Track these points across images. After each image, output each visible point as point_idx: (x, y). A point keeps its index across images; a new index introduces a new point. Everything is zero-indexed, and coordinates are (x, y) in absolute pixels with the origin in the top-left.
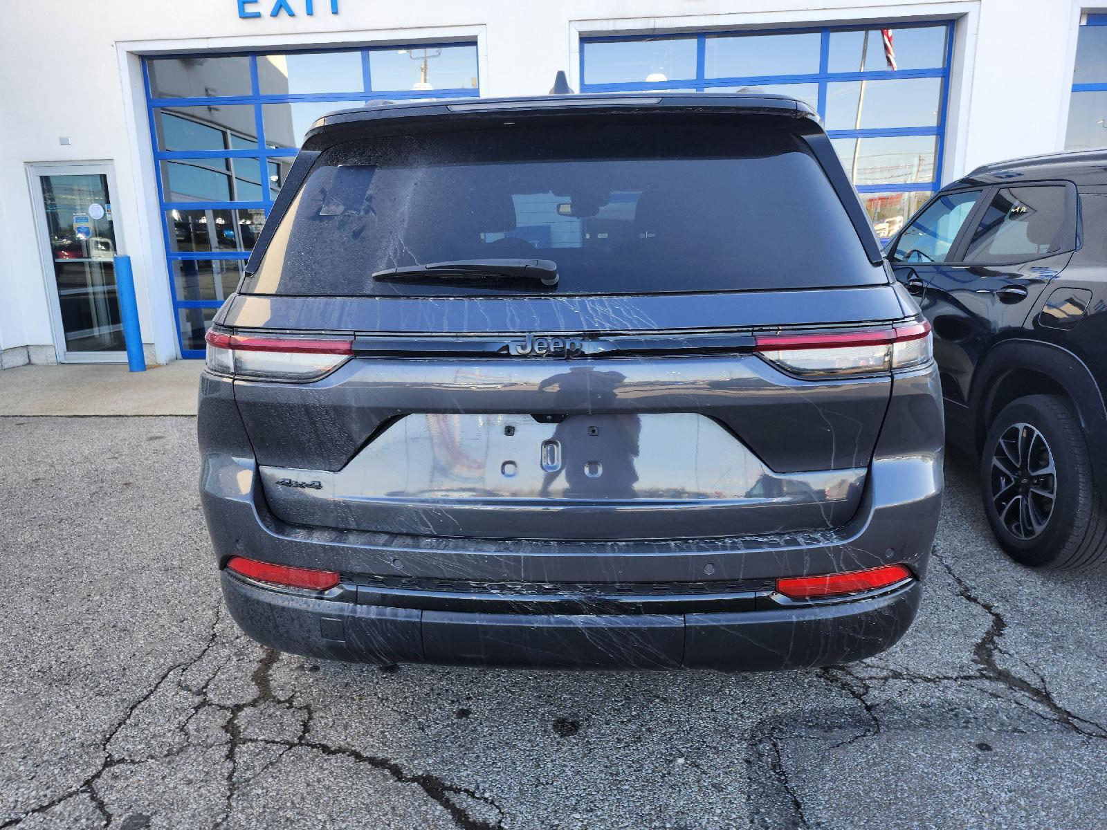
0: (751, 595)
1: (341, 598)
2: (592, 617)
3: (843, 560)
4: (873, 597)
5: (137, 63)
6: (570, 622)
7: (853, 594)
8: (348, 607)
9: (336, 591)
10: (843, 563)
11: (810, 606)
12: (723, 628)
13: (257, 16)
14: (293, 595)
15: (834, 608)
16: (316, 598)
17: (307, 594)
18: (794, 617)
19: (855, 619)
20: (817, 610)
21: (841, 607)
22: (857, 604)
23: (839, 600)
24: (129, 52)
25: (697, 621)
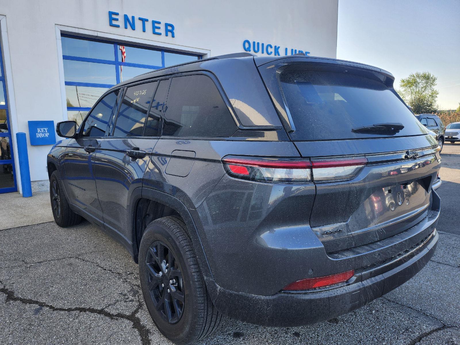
1: (356, 281)
8: (360, 284)
9: (354, 278)
14: (337, 288)
16: (347, 285)
17: (342, 285)
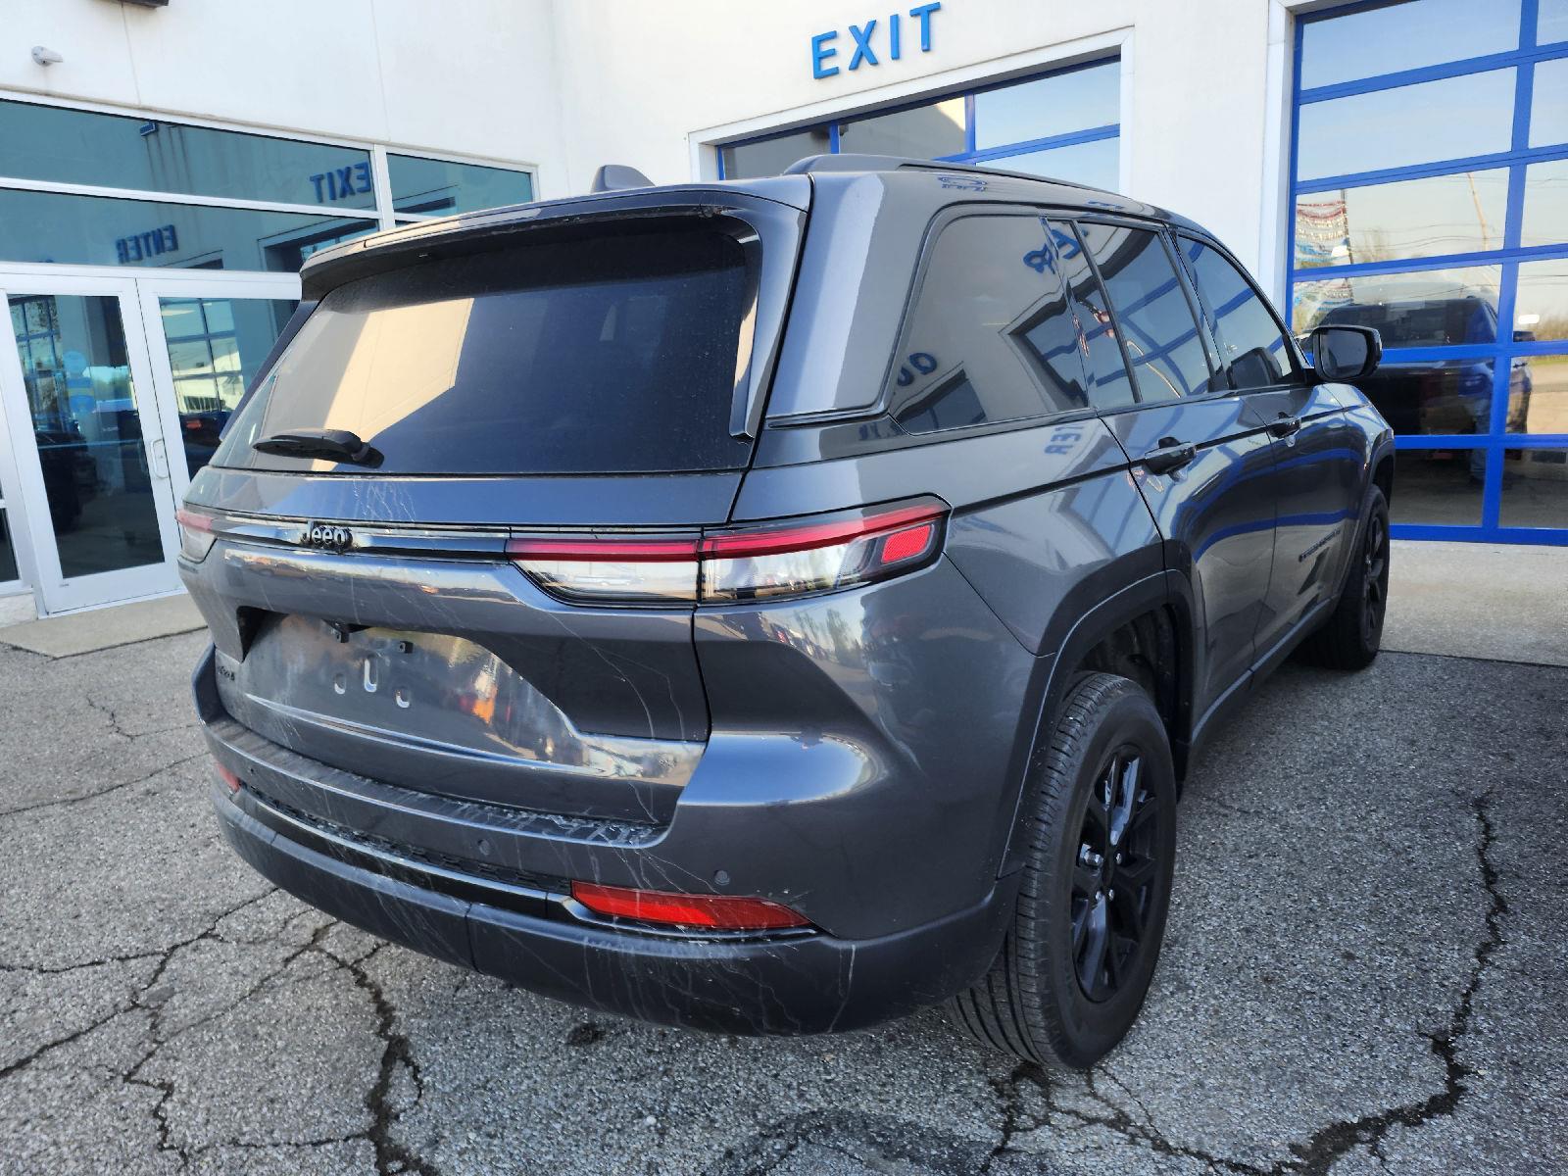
0: (540, 895)
2: (389, 880)
3: (645, 872)
4: (711, 941)
5: (712, 154)
6: (369, 881)
7: (681, 927)
9: (238, 795)
10: (646, 876)
11: (611, 930)
12: (504, 931)
13: (835, 72)
15: (642, 942)
18: (586, 939)
19: (671, 965)
20: (620, 938)
21: (653, 943)
22: (680, 944)
23: (654, 932)
24: (702, 143)
25: (480, 914)
